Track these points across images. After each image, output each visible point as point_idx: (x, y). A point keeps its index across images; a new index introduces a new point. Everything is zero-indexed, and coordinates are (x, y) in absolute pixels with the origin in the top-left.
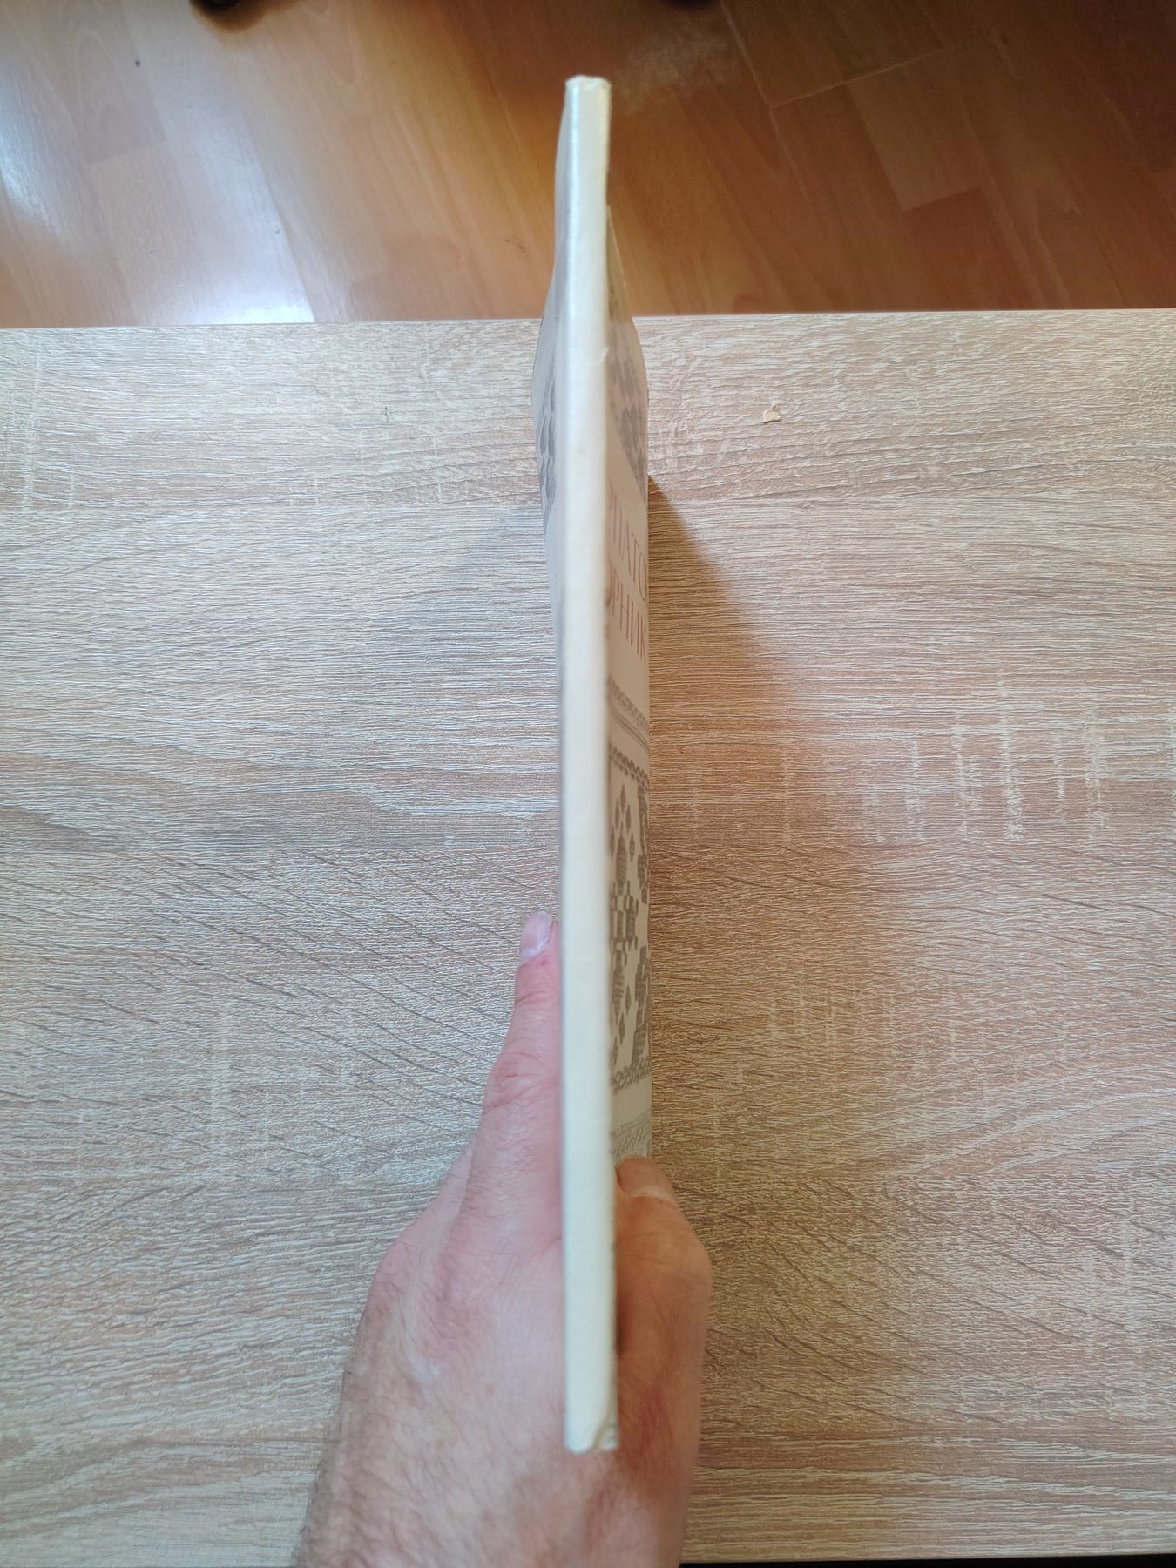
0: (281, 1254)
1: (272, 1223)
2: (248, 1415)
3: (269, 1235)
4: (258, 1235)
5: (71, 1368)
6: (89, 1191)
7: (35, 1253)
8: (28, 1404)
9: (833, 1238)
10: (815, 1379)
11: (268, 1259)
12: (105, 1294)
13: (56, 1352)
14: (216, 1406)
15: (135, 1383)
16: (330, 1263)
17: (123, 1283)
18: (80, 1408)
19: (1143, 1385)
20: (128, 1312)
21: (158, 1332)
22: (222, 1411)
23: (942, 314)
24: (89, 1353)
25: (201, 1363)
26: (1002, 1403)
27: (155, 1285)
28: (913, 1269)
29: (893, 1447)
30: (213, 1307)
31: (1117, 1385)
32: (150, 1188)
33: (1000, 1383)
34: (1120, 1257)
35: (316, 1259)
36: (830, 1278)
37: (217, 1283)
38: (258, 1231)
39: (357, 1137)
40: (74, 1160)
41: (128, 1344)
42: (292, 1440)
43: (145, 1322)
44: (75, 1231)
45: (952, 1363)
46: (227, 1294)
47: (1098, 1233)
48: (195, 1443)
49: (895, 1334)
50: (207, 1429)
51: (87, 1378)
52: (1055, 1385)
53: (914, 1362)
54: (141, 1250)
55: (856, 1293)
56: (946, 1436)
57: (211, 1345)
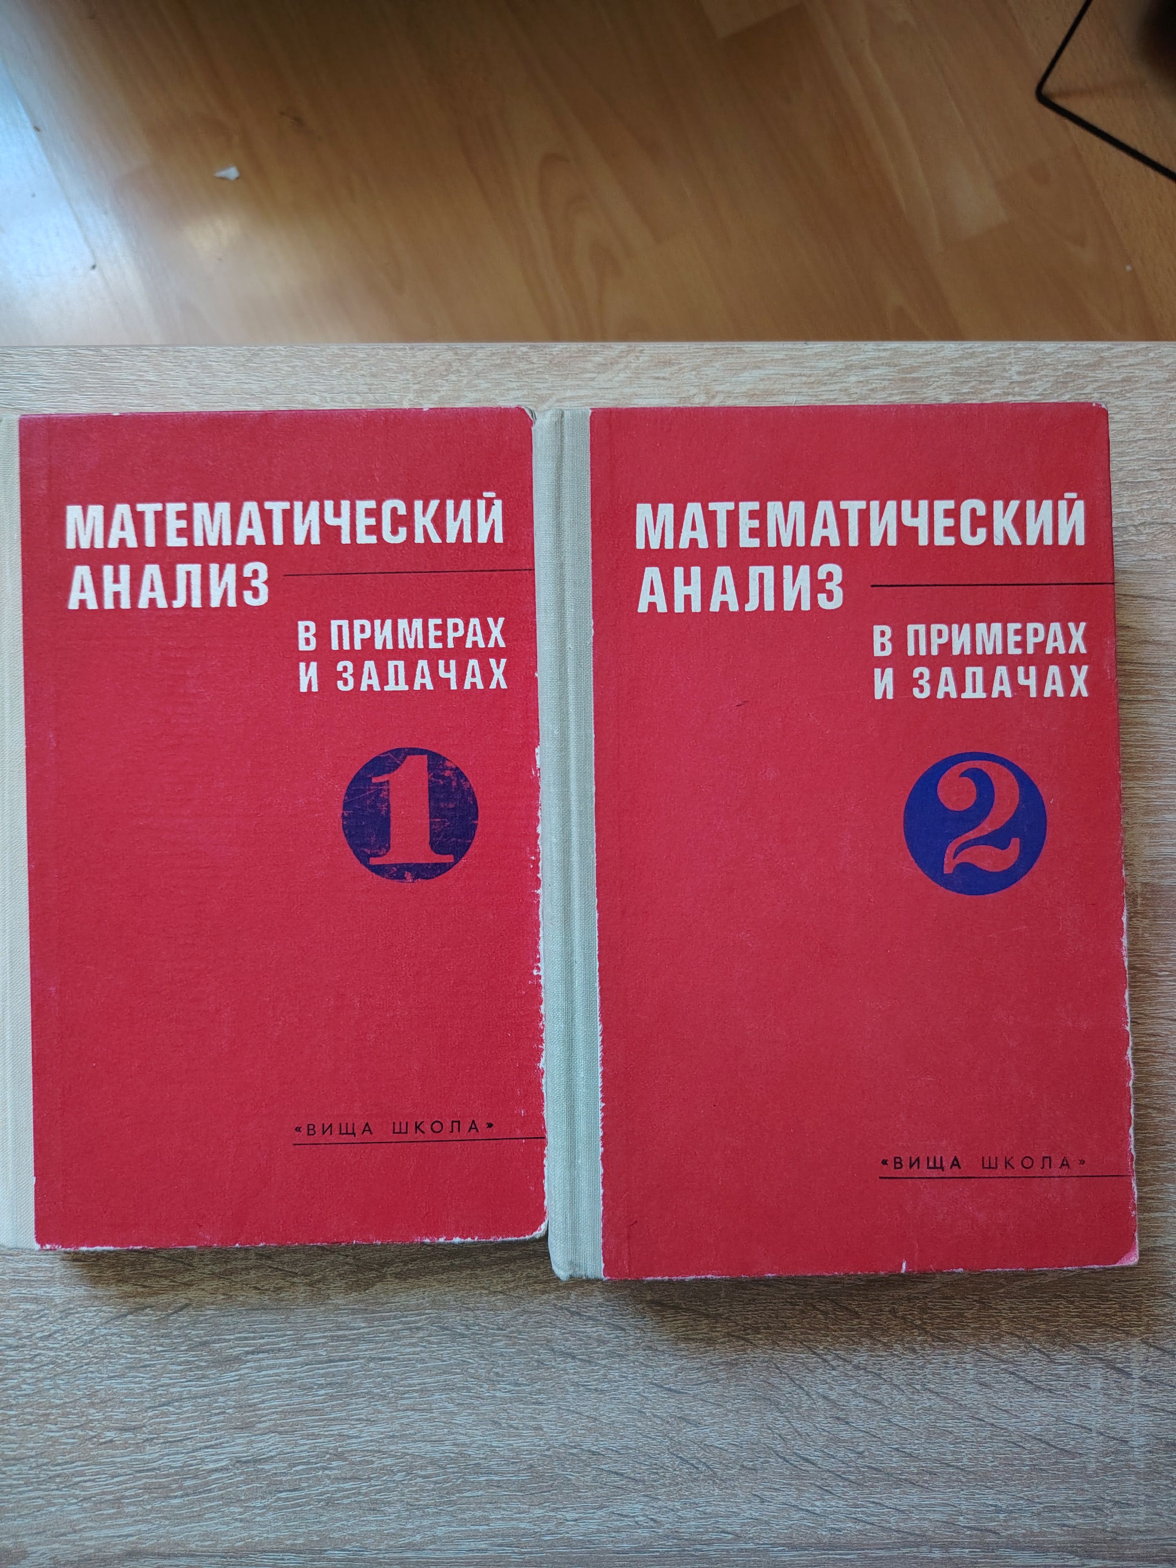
0: (270, 1372)
1: (262, 1341)
2: (243, 1528)
3: (258, 1353)
4: (247, 1353)
5: (61, 1483)
6: (70, 1309)
7: (16, 1371)
8: (20, 1516)
9: (838, 1357)
10: (815, 1493)
11: (259, 1377)
12: (92, 1411)
13: (45, 1467)
14: (211, 1519)
15: (126, 1498)
16: (322, 1381)
17: (110, 1400)
18: (71, 1522)
19: (1143, 1498)
20: (116, 1429)
21: (148, 1448)
22: (215, 1523)
23: (999, 345)
24: (78, 1469)
25: (195, 1477)
26: (1002, 1516)
27: (142, 1401)
28: (918, 1387)
29: (891, 1557)
30: (203, 1424)
31: (1117, 1498)
32: (133, 1306)
33: (1000, 1497)
34: (1129, 1375)
35: (308, 1377)
36: (833, 1395)
37: (207, 1400)
38: (247, 1349)
39: (347, 1256)
40: (52, 1277)
41: (119, 1460)
42: (287, 1552)
43: (133, 1439)
44: (57, 1349)
45: (954, 1478)
46: (218, 1411)
47: (1109, 1352)
48: (191, 1555)
49: (897, 1449)
50: (202, 1542)
51: (78, 1492)
52: (1055, 1499)
53: (916, 1477)
54: (127, 1368)
55: (861, 1410)
56: (945, 1547)
57: (203, 1461)
